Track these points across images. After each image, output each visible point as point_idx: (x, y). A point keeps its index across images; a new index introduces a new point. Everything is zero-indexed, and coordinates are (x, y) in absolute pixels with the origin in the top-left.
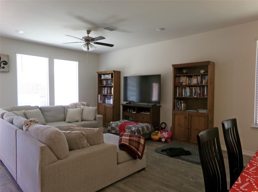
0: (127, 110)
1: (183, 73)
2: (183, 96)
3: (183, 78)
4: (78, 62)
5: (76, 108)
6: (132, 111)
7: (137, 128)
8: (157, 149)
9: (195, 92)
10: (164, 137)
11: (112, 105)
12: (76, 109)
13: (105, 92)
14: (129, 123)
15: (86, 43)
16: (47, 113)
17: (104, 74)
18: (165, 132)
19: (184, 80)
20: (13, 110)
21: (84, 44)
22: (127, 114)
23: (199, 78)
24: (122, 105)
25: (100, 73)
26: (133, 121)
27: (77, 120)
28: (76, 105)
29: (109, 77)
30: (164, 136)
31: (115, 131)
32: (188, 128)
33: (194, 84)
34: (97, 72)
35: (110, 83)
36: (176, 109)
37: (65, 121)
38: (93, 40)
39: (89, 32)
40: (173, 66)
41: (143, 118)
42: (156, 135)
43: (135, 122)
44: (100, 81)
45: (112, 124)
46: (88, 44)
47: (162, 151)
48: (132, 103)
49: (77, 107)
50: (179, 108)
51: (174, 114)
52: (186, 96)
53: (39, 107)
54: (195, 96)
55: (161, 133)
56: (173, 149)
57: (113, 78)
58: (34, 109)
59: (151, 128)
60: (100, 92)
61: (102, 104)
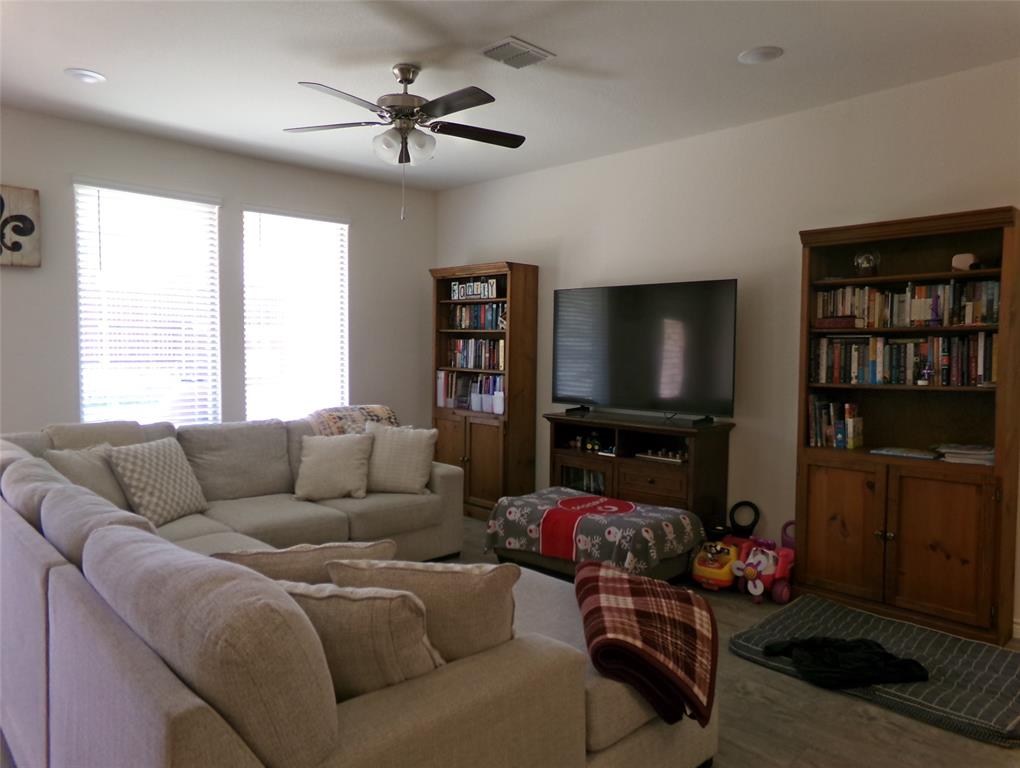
0: (572, 443)
1: (855, 271)
2: (854, 382)
3: (854, 294)
4: (346, 227)
5: (342, 431)
6: (597, 447)
7: (631, 533)
8: (739, 637)
9: (916, 364)
10: (759, 576)
11: (502, 419)
12: (342, 436)
13: (466, 358)
14: (588, 505)
15: (395, 128)
16: (208, 458)
17: (463, 281)
18: (763, 552)
19: (857, 304)
20: (56, 443)
21: (388, 133)
22: (573, 461)
23: (945, 293)
24: (548, 419)
25: (448, 275)
26: (598, 492)
27: (345, 492)
28: (340, 418)
29: (488, 290)
30: (759, 569)
31: (524, 541)
32: (885, 538)
33: (912, 321)
34: (432, 271)
35: (490, 318)
36: (816, 443)
37: (291, 490)
38: (428, 109)
39: (408, 74)
40: (806, 236)
41: (652, 482)
42: (717, 561)
43: (612, 497)
44: (445, 308)
45: (507, 507)
46: (403, 133)
47: (771, 652)
48: (591, 409)
49: (346, 427)
50: (828, 439)
51: (809, 465)
52: (868, 381)
53: (176, 426)
54: (920, 383)
55: (743, 555)
56: (826, 643)
57: (505, 296)
58: (153, 439)
59: (692, 530)
60: (443, 358)
61: (454, 413)
